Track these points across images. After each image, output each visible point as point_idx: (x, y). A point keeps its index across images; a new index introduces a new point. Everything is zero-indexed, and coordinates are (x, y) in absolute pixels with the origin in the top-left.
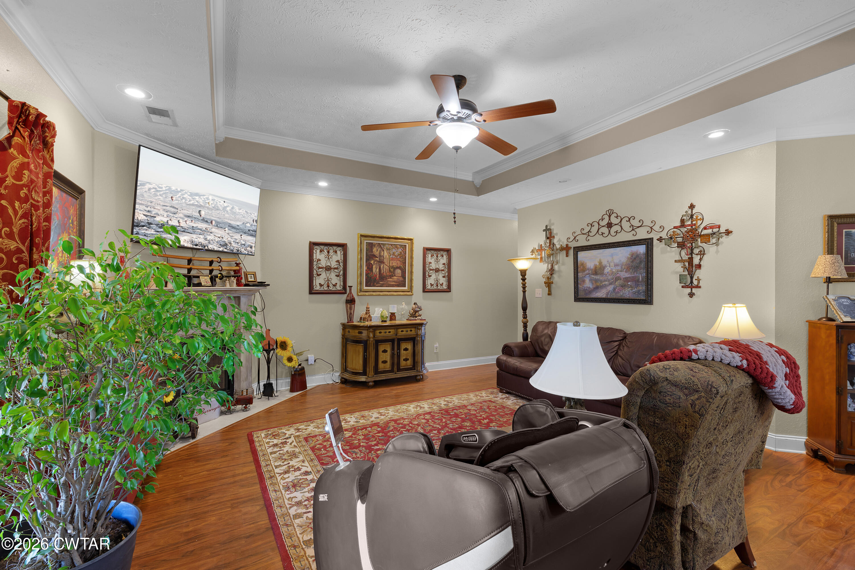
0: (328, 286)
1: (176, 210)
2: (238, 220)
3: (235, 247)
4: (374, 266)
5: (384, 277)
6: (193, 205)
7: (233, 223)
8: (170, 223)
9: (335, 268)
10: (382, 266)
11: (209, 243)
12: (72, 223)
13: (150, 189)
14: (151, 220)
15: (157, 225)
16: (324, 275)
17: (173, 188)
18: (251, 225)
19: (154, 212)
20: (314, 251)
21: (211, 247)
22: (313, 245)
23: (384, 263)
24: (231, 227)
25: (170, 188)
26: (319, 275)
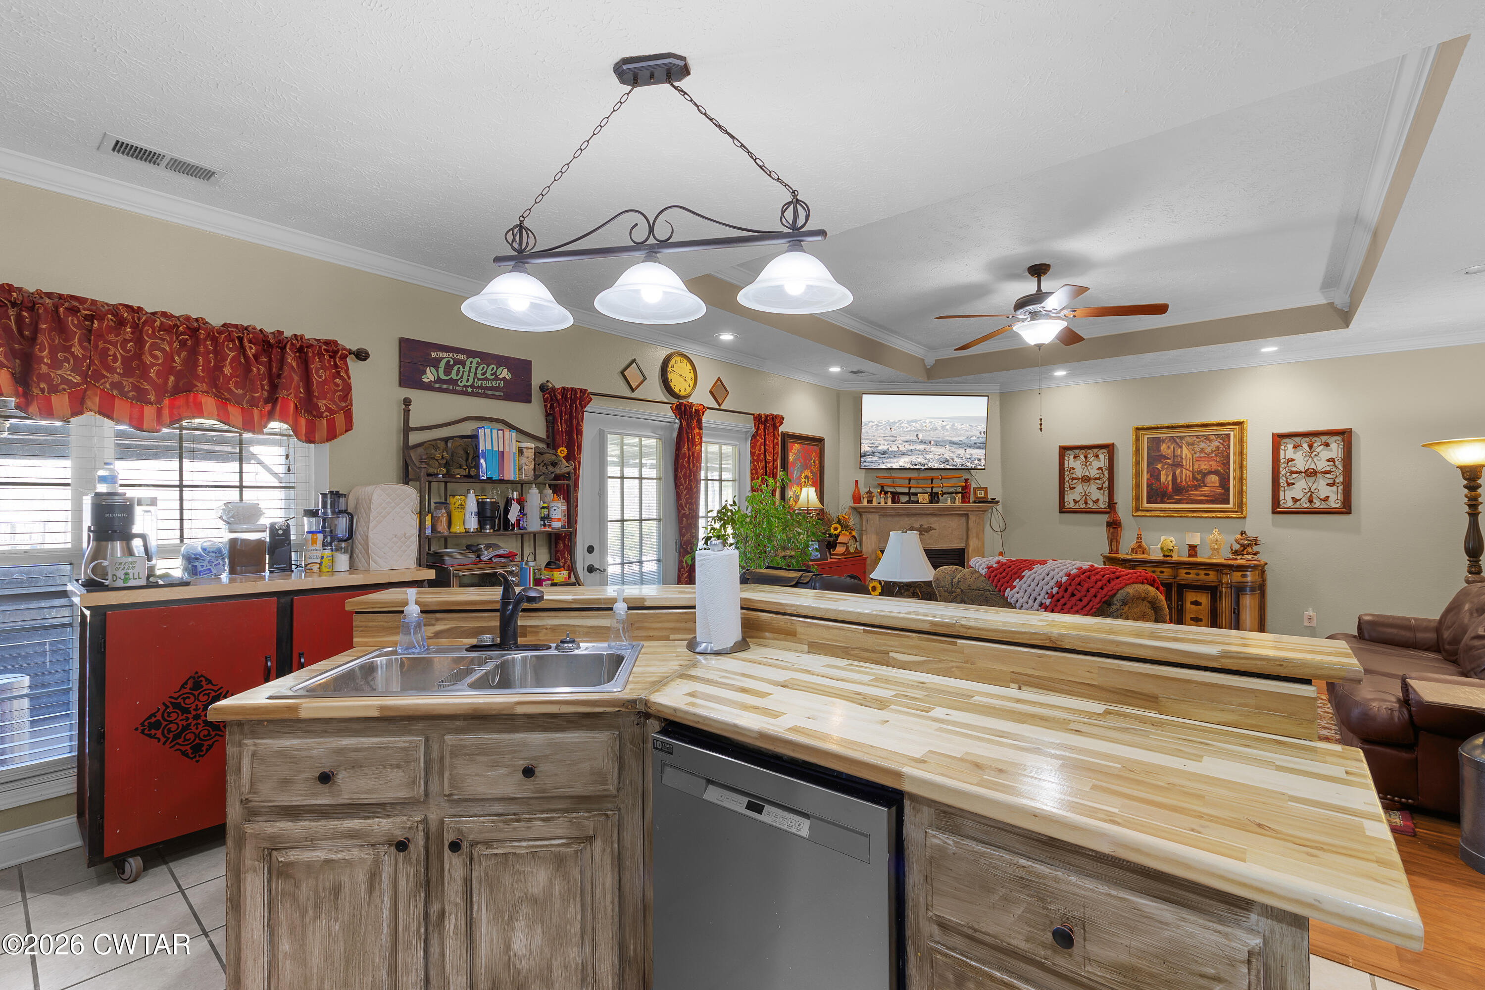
0: (1086, 503)
1: (894, 439)
2: (960, 435)
3: (958, 462)
4: (1163, 473)
5: (1182, 489)
6: (910, 431)
7: (955, 439)
8: (890, 449)
9: (1096, 479)
10: (1178, 472)
11: (929, 461)
12: (814, 462)
13: (872, 426)
14: (874, 450)
15: (879, 453)
16: (1080, 488)
17: (892, 421)
18: (978, 438)
19: (877, 443)
20: (1066, 458)
21: (930, 465)
22: (1064, 450)
23: (1182, 466)
24: (952, 443)
25: (889, 421)
26: (1072, 488)
